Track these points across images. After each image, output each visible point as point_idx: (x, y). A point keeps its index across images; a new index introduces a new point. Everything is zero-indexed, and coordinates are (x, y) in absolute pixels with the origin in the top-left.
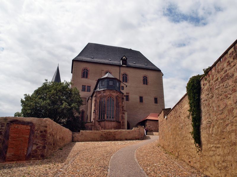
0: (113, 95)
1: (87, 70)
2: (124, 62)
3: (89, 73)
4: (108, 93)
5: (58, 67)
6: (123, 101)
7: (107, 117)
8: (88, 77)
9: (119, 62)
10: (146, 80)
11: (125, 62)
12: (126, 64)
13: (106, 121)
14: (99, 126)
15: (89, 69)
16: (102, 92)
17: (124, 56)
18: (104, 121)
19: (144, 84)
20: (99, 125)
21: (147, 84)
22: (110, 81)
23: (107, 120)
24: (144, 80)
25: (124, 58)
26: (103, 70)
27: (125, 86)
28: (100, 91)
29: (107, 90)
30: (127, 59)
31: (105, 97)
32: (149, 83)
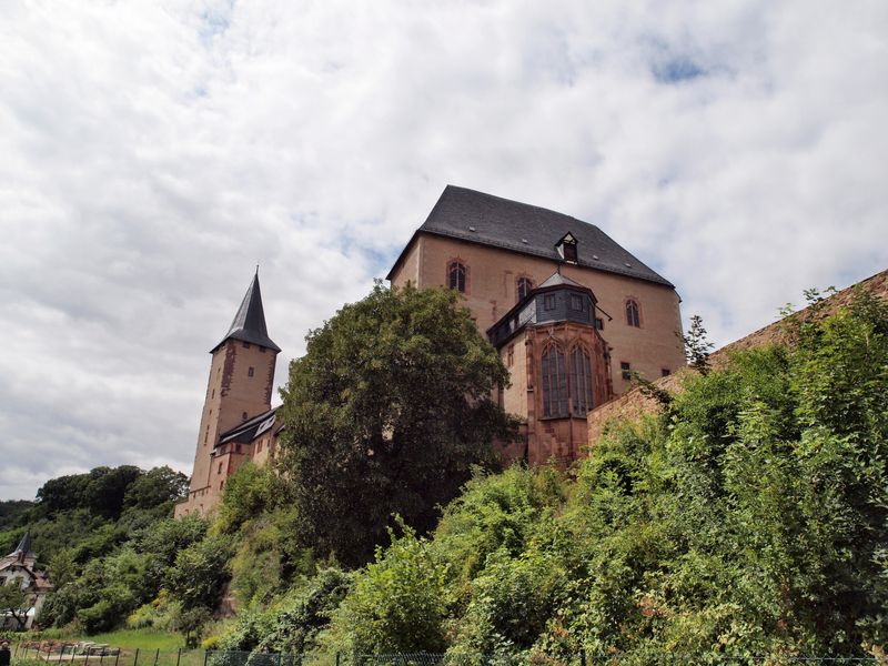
0: (585, 342)
1: (461, 266)
2: (571, 251)
3: (470, 276)
4: (572, 334)
5: (256, 276)
6: (607, 364)
7: (575, 408)
8: (466, 289)
9: (553, 252)
10: (636, 313)
11: (571, 249)
12: (575, 259)
13: (576, 419)
14: (549, 435)
15: (467, 263)
16: (551, 330)
17: (569, 233)
18: (569, 418)
19: (630, 323)
20: (547, 431)
21: (637, 325)
22: (573, 299)
23: (575, 416)
24: (629, 310)
25: (569, 238)
26: (510, 273)
27: (605, 319)
28: (542, 327)
29: (569, 322)
30: (576, 242)
31: (560, 344)
32: (645, 322)
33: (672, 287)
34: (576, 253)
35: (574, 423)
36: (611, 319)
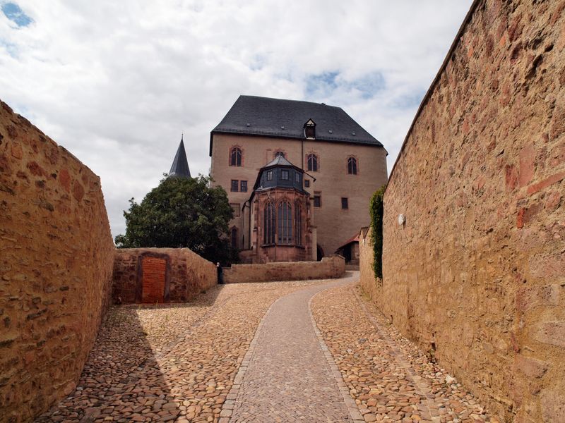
0: (289, 199)
1: (239, 149)
3: (244, 155)
4: (280, 195)
5: (182, 141)
6: (307, 209)
7: (280, 239)
8: (242, 163)
9: (301, 133)
10: (355, 165)
11: (311, 131)
12: (313, 136)
13: (278, 246)
14: (265, 255)
15: (242, 148)
16: (269, 193)
17: (310, 119)
18: (274, 246)
19: (350, 172)
20: (265, 253)
21: (355, 173)
22: (283, 172)
23: (280, 244)
24: (350, 165)
25: (310, 123)
26: (271, 150)
27: (311, 180)
28: (264, 191)
29: (277, 188)
30: (315, 125)
31: (274, 201)
32: (361, 171)
33: (382, 146)
34: (314, 132)
35: (277, 248)
36: (315, 180)
